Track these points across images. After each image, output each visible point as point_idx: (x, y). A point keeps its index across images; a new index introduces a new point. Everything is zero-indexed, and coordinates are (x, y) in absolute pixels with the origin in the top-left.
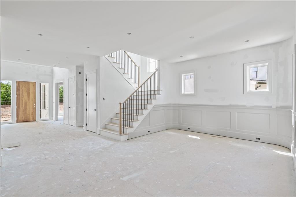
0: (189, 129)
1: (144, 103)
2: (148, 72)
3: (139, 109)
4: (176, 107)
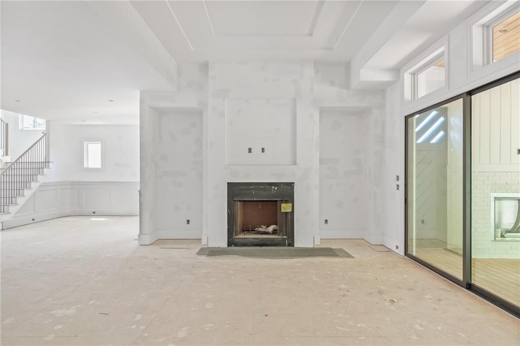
0: (94, 213)
1: (25, 181)
2: (20, 128)
3: (18, 188)
4: (76, 185)
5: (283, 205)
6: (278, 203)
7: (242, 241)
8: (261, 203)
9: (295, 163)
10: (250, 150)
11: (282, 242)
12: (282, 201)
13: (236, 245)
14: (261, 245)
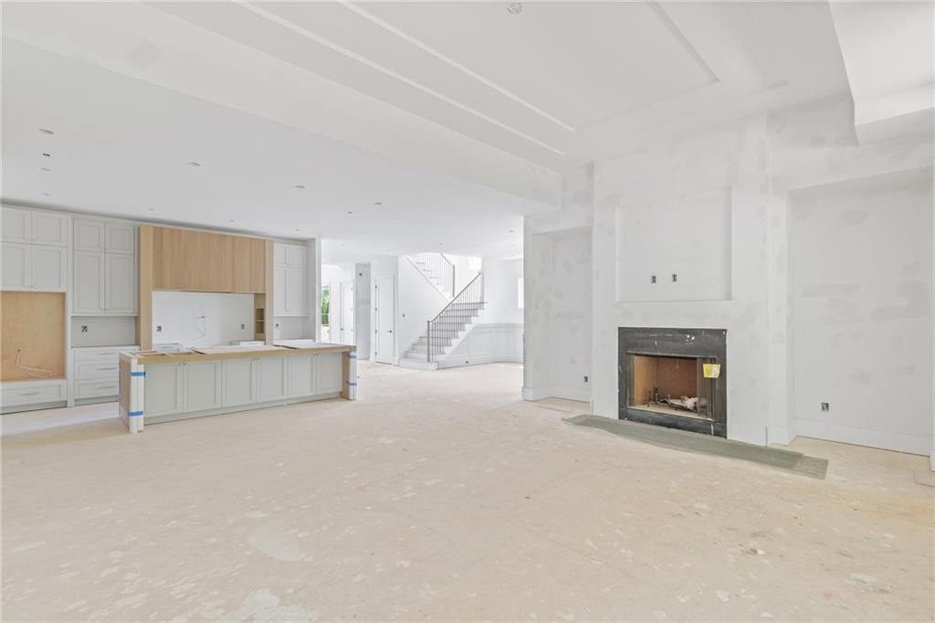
3: (453, 329)
5: (706, 367)
6: (698, 361)
7: (638, 414)
8: (678, 360)
9: (729, 297)
10: (654, 279)
11: (705, 427)
12: (705, 360)
13: (630, 419)
14: (670, 426)
